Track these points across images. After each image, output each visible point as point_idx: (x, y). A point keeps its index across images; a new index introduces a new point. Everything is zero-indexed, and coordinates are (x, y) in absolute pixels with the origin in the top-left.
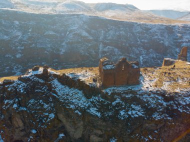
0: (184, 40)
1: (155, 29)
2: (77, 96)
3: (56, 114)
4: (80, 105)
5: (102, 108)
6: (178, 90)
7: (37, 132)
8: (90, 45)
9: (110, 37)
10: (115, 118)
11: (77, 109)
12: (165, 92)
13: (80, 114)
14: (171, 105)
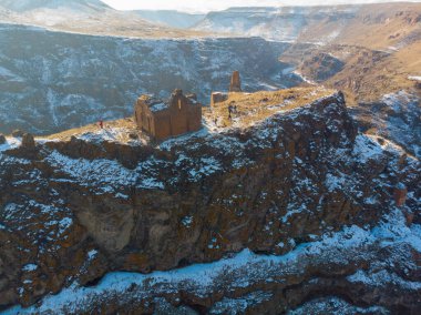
0: (214, 66)
1: (160, 50)
2: (109, 170)
3: (74, 217)
4: (121, 182)
6: (252, 124)
7: (39, 267)
8: (21, 97)
9: (69, 74)
11: (117, 191)
12: (239, 130)
13: (125, 196)
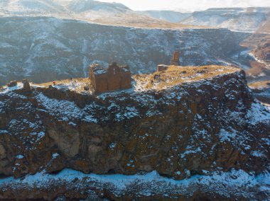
0: (187, 47)
1: (152, 35)
2: (68, 107)
3: (46, 132)
4: (73, 115)
5: (98, 113)
6: (165, 88)
7: (25, 157)
8: (68, 60)
9: (96, 48)
10: (112, 123)
11: (70, 120)
13: (75, 124)
14: (160, 102)
